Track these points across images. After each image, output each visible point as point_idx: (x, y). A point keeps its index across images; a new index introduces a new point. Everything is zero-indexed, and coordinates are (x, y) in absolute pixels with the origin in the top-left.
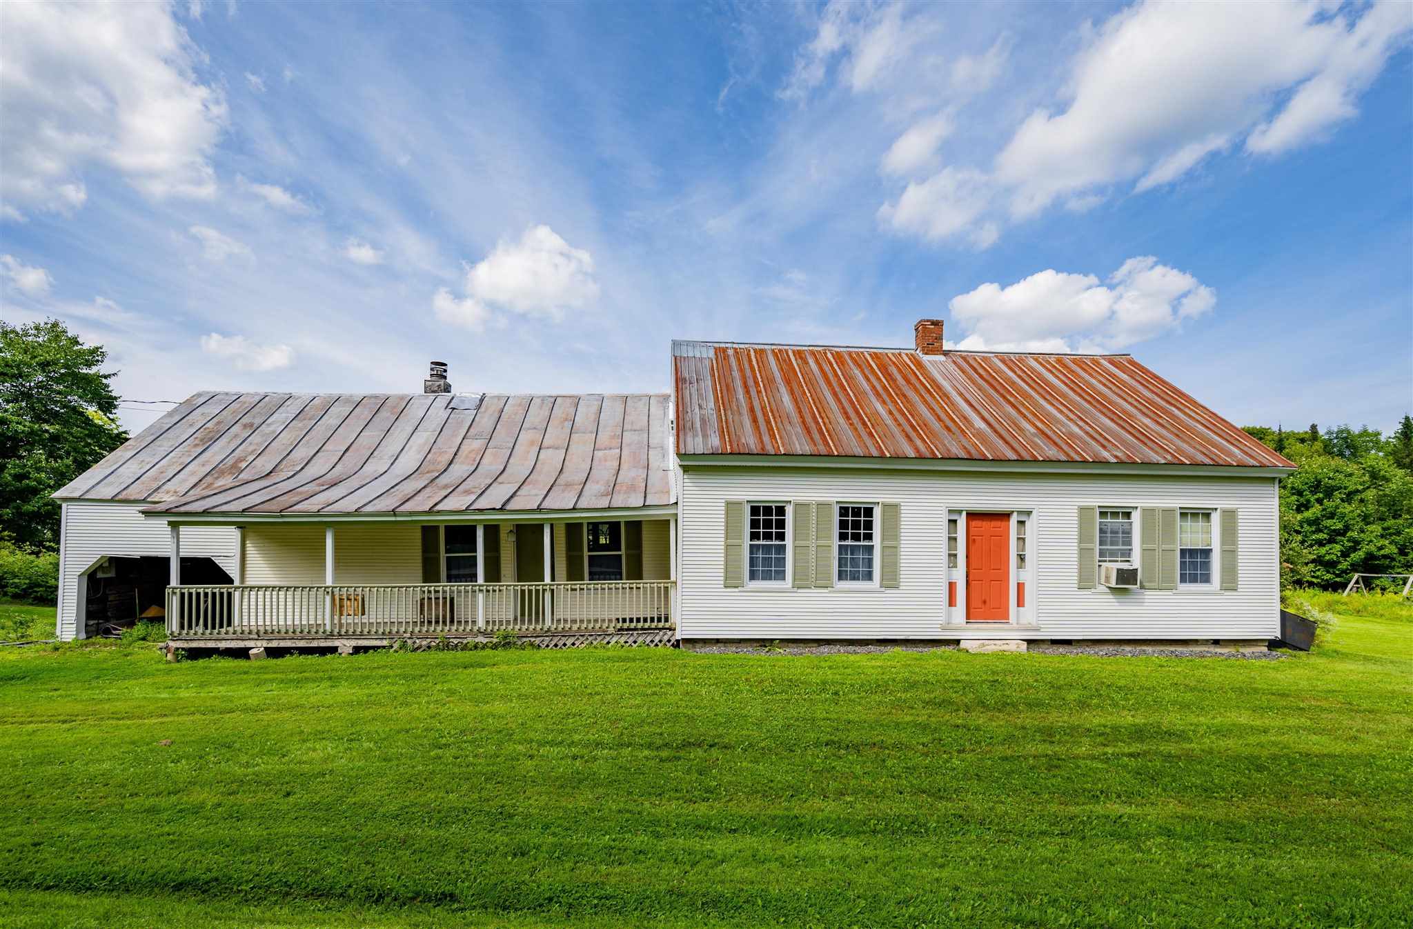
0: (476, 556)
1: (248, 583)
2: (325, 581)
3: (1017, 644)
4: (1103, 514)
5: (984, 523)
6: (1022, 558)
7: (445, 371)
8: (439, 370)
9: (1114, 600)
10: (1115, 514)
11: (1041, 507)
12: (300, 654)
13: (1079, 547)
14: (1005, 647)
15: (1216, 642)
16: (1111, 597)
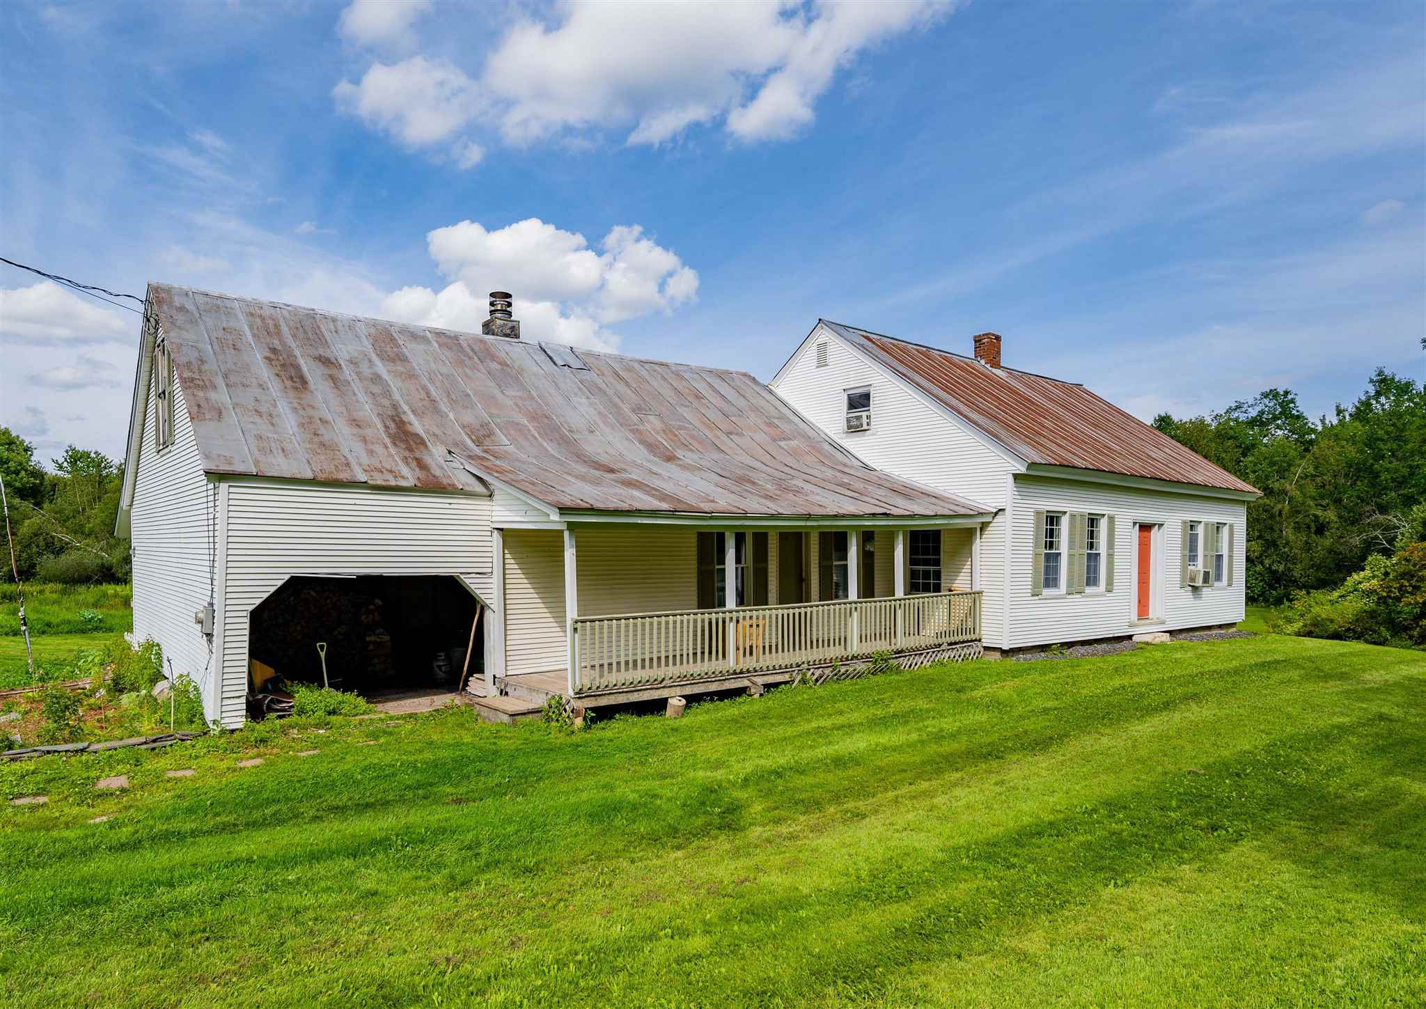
0: (724, 569)
7: (510, 305)
8: (501, 302)
11: (1168, 520)
12: (721, 699)
13: (1181, 553)
16: (1191, 594)
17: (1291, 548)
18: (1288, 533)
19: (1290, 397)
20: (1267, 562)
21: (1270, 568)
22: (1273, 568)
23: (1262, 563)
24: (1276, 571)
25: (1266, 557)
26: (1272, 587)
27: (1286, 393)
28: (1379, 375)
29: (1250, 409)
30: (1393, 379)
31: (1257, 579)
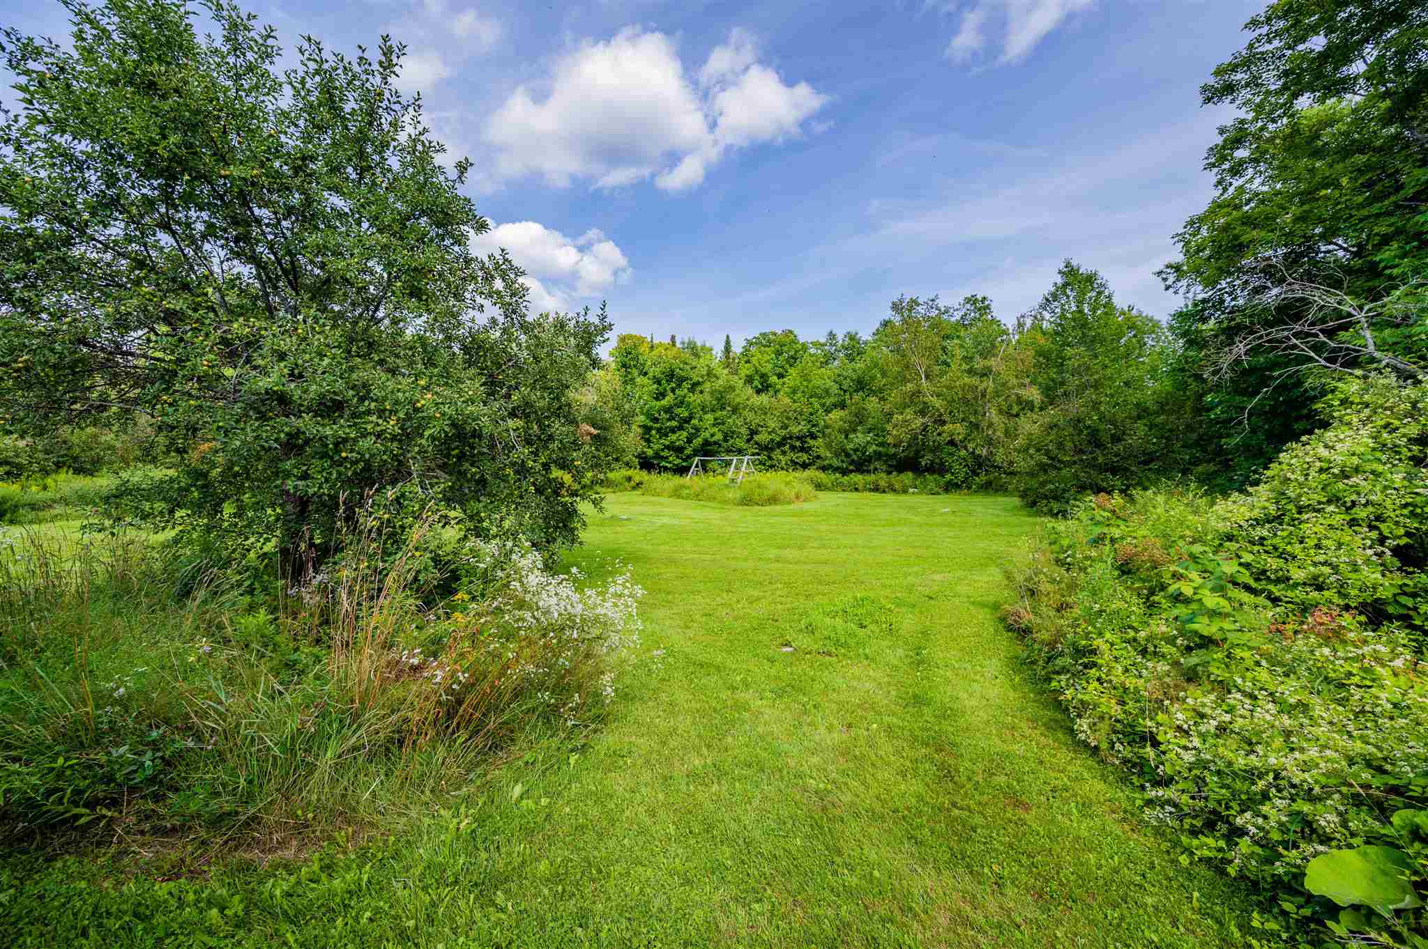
17: (995, 431)
18: (993, 414)
19: (986, 303)
20: (971, 446)
21: (973, 453)
22: (977, 452)
23: (966, 448)
24: (979, 456)
25: (969, 441)
26: (975, 473)
27: (984, 298)
28: (1066, 267)
29: (956, 313)
30: (1078, 270)
31: (961, 464)
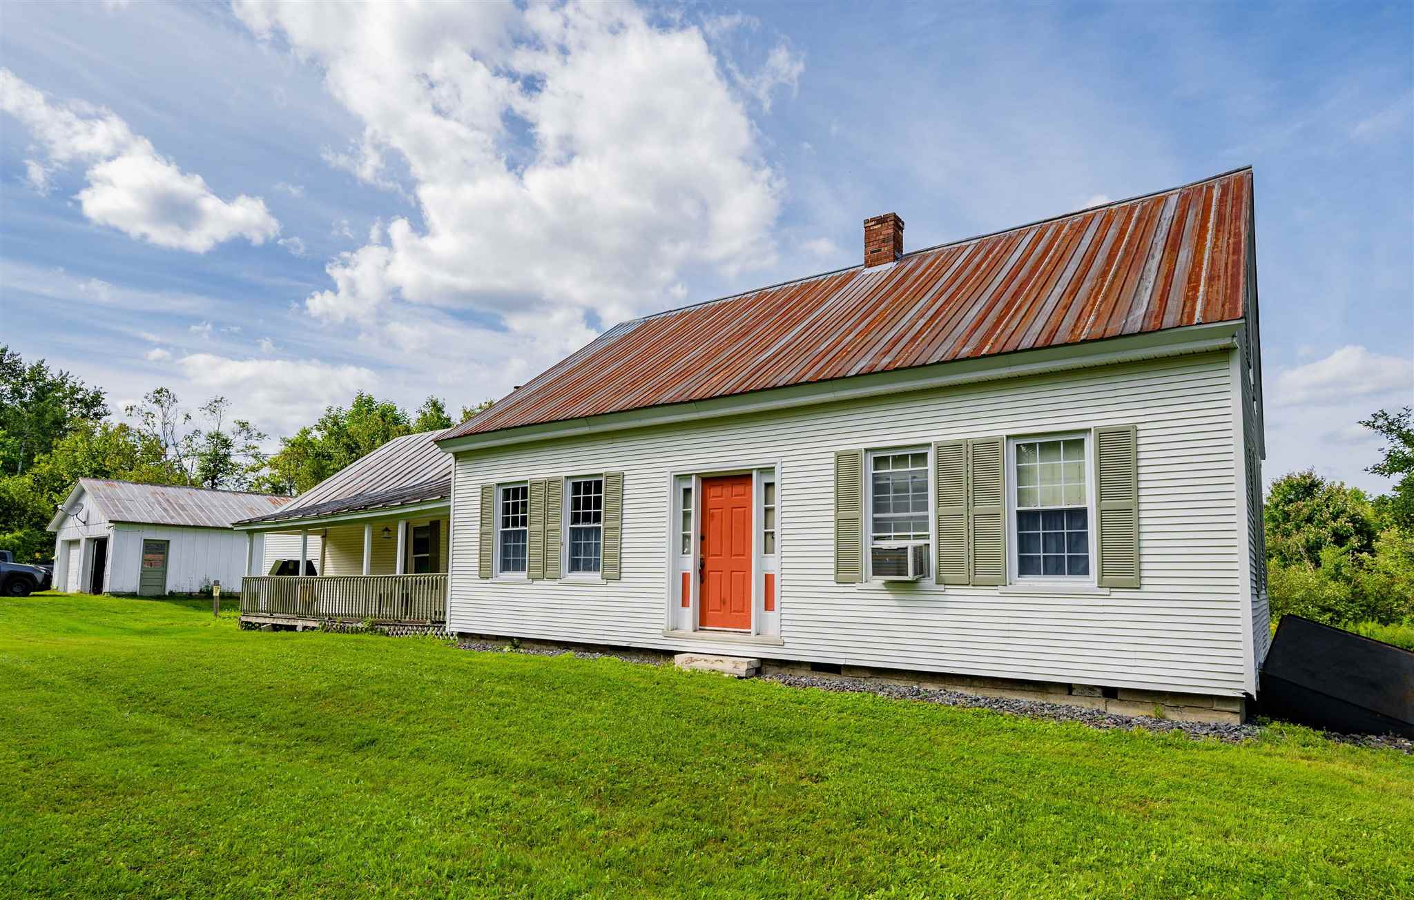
1: (326, 575)
2: (362, 573)
3: (734, 662)
4: (879, 462)
5: (725, 491)
6: (769, 535)
9: (895, 603)
10: (900, 460)
11: (784, 459)
13: (836, 516)
14: (718, 666)
15: (1110, 693)
16: (890, 597)
